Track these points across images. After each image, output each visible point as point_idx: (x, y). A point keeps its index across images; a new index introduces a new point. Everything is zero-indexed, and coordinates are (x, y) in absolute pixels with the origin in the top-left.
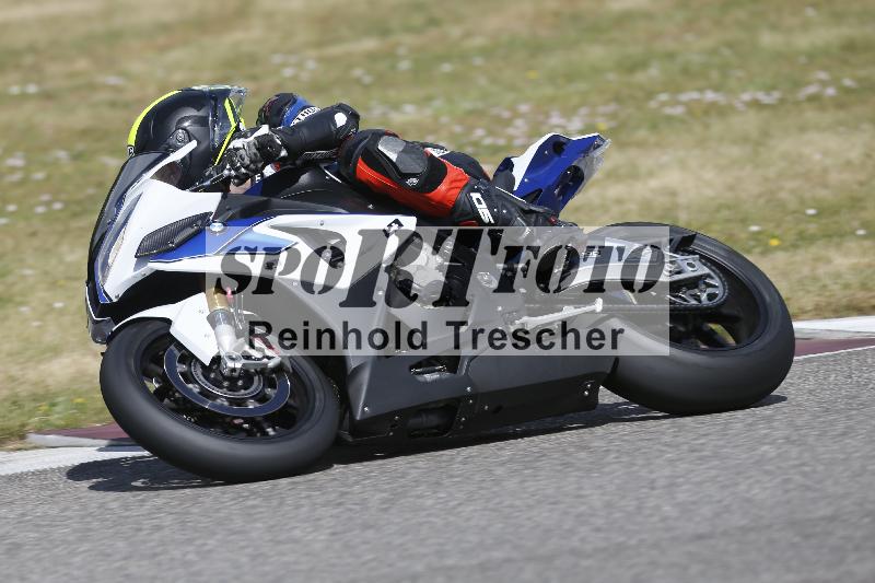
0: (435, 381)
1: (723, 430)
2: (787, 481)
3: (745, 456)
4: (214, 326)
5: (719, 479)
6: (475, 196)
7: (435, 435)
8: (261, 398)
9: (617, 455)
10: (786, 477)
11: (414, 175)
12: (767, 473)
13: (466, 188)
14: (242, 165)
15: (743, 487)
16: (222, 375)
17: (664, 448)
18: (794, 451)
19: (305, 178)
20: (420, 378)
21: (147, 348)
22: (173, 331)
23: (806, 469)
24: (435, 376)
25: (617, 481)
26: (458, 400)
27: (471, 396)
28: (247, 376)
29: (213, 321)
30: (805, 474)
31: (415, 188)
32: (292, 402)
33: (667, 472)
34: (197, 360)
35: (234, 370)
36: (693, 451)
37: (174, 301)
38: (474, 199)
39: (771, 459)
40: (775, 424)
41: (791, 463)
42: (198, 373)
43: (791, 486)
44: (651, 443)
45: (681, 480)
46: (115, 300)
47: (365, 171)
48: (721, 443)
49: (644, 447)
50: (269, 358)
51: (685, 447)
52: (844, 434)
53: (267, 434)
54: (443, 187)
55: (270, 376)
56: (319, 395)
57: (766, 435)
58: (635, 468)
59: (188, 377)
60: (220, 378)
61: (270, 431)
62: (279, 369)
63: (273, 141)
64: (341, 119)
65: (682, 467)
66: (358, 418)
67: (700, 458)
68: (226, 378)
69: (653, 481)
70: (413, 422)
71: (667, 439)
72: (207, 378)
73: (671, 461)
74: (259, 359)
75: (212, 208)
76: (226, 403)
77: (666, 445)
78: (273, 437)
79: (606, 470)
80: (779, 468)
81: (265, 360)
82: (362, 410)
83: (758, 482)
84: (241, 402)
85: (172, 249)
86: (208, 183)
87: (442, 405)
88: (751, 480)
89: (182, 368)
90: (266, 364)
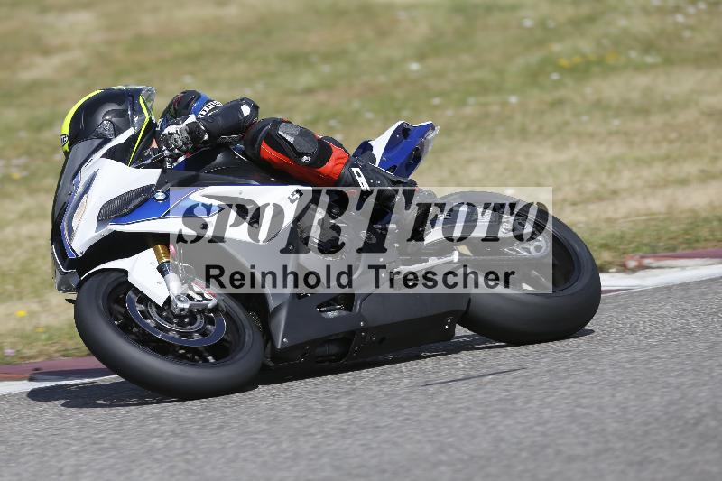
0: (335, 318)
1: (120, 425)
2: (172, 467)
3: (137, 447)
4: (163, 275)
5: (117, 466)
6: (356, 170)
7: (334, 361)
8: (203, 333)
9: (29, 448)
10: (170, 464)
11: (306, 154)
12: (156, 460)
13: (348, 165)
14: (176, 147)
15: (136, 473)
16: (172, 313)
17: (71, 442)
18: (179, 443)
19: (220, 157)
20: (323, 315)
21: (111, 293)
22: (130, 279)
23: (189, 457)
24: (335, 314)
25: (32, 469)
26: (353, 333)
27: (363, 329)
28: (191, 314)
29: (162, 270)
30: (187, 461)
31: (308, 165)
32: (226, 337)
33: (72, 461)
34: (152, 301)
35: (183, 309)
36: (95, 443)
37: (128, 256)
38: (355, 173)
39: (159, 449)
40: (163, 420)
41: (177, 452)
42: (153, 311)
43: (175, 471)
44: (59, 437)
45: (84, 468)
46: (80, 256)
47: (267, 151)
48: (118, 436)
49: (53, 441)
50: (208, 300)
51: (87, 441)
52: (220, 428)
53: (208, 361)
54: (330, 164)
55: (210, 314)
56: (248, 332)
57: (155, 429)
58: (46, 458)
59: (146, 315)
60: (171, 316)
61: (211, 359)
62: (216, 309)
63: (199, 127)
64: (246, 110)
65: (85, 457)
66: (279, 347)
67: (100, 450)
68: (176, 316)
69: (61, 469)
70: (320, 351)
71: (73, 434)
72: (160, 315)
73: (76, 452)
74: (200, 301)
75: (154, 181)
76: (177, 336)
77: (72, 439)
78: (212, 363)
79: (22, 460)
80: (166, 456)
81: (205, 302)
82: (281, 341)
83: (148, 468)
84: (187, 335)
85: (126, 214)
86: (149, 161)
87: (341, 336)
88: (143, 467)
89: (140, 307)
90: (206, 305)
